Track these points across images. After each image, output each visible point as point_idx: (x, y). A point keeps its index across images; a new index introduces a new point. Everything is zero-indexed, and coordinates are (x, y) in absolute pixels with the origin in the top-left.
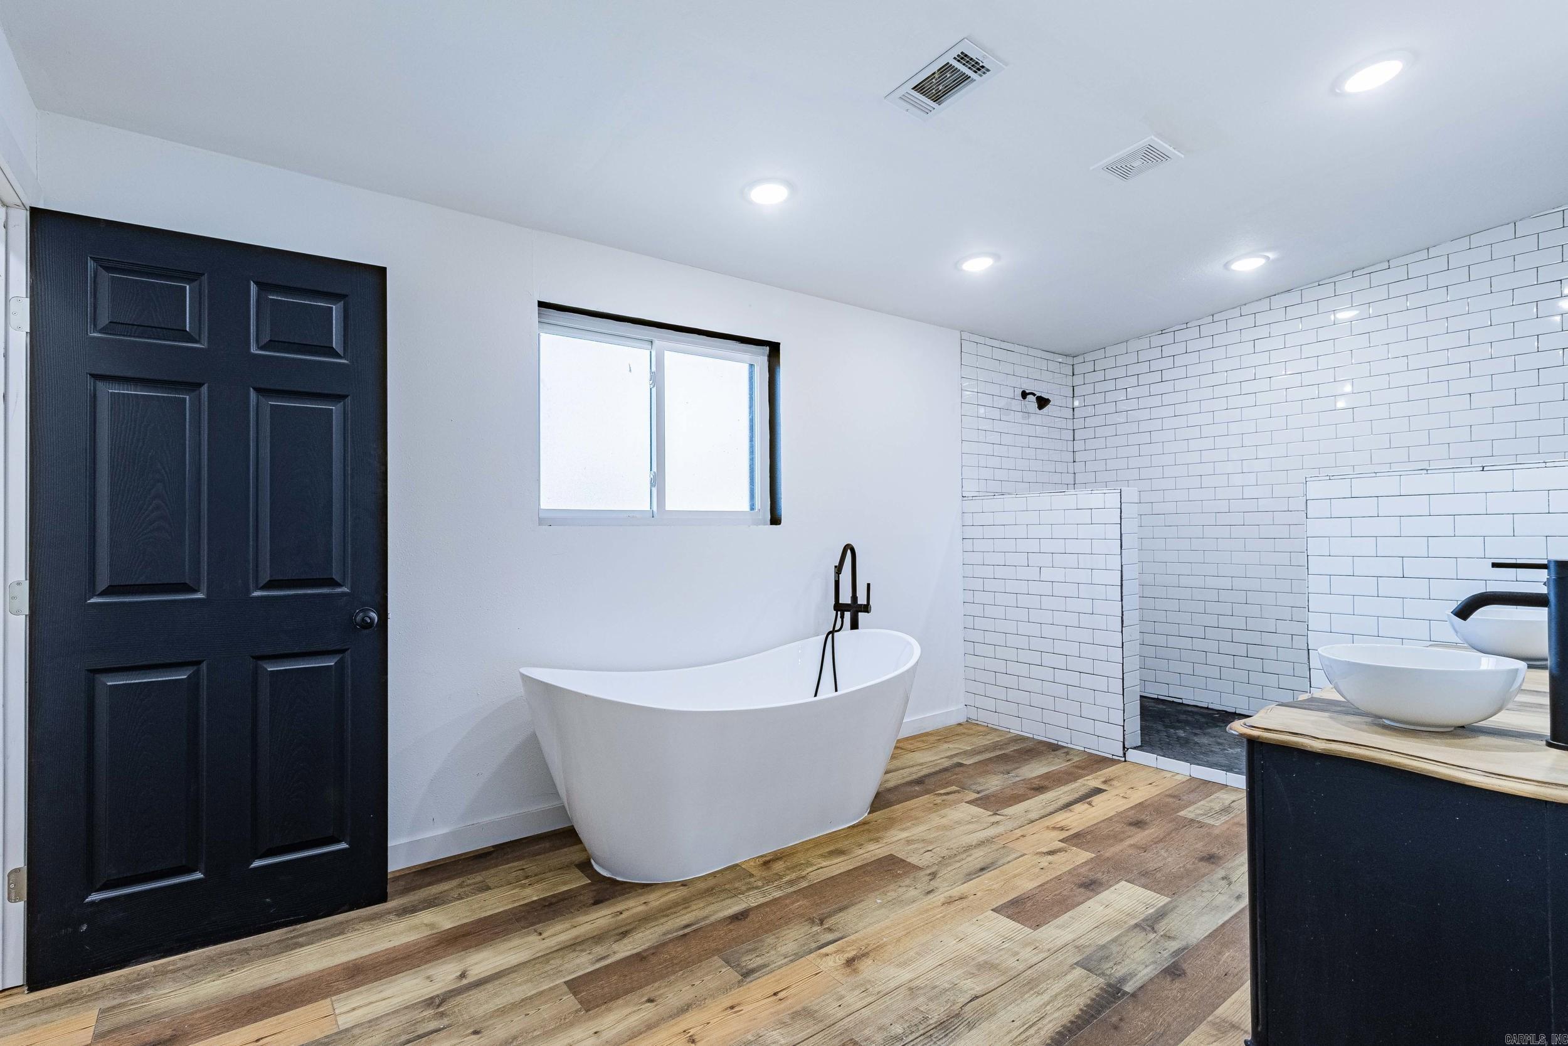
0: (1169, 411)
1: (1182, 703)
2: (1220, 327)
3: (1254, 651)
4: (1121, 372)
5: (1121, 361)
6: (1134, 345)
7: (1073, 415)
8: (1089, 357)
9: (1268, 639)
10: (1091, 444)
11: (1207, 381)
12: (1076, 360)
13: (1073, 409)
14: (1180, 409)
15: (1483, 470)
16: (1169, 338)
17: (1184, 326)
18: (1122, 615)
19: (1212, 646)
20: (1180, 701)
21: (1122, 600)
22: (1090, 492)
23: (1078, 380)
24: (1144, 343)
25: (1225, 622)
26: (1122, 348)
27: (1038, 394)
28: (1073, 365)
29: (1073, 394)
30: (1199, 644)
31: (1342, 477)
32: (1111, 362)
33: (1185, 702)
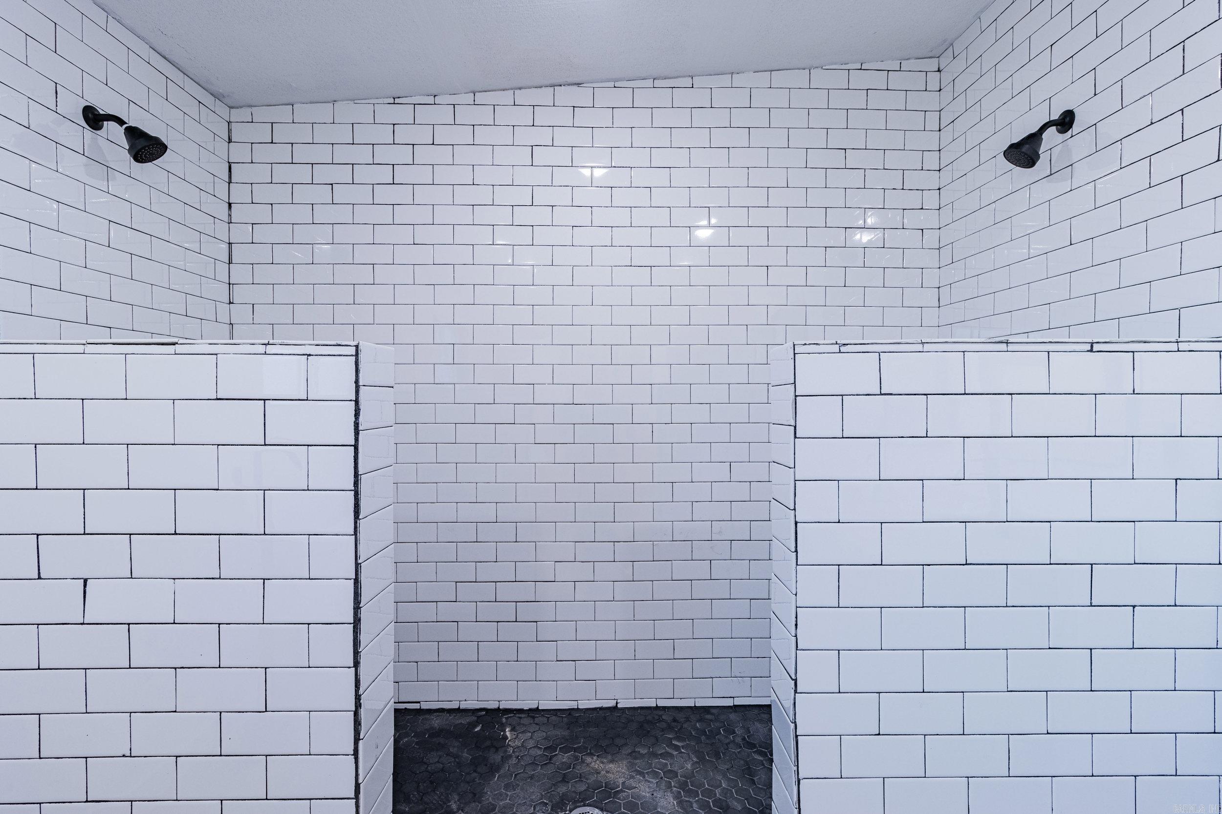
0: (405, 234)
1: (420, 709)
2: (484, 115)
3: (525, 612)
4: (322, 154)
5: (323, 134)
6: (347, 112)
7: (230, 215)
8: (261, 114)
9: (546, 591)
10: (263, 274)
11: (465, 195)
12: (236, 115)
13: (230, 205)
14: (423, 234)
15: (1091, 351)
16: (403, 113)
17: (430, 100)
18: (358, 705)
19: (465, 611)
20: (417, 706)
21: (356, 664)
22: (262, 349)
23: (239, 153)
24: (363, 112)
25: (487, 572)
26: (323, 112)
27: (132, 123)
28: (229, 123)
29: (230, 177)
30: (447, 611)
31: (863, 347)
32: (302, 133)
33: (425, 706)
